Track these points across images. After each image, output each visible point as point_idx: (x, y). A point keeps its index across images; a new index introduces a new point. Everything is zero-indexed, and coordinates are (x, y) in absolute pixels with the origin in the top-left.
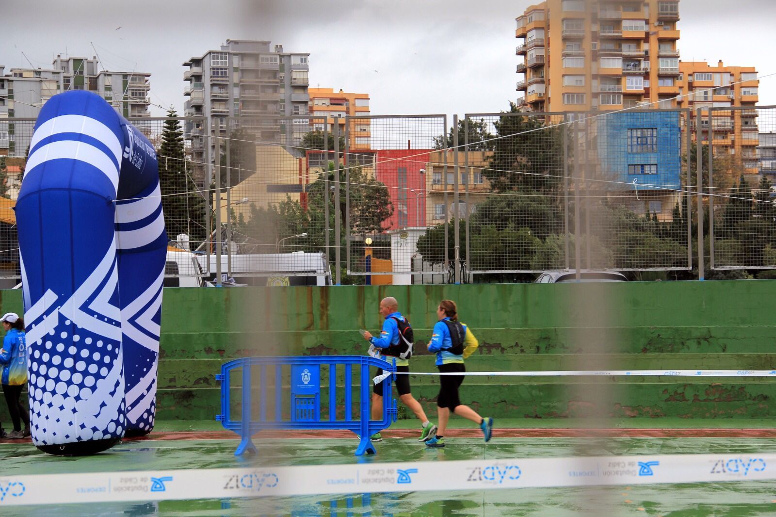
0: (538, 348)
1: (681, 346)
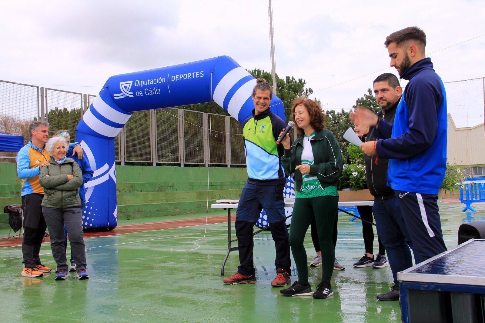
0: (130, 190)
1: (167, 189)
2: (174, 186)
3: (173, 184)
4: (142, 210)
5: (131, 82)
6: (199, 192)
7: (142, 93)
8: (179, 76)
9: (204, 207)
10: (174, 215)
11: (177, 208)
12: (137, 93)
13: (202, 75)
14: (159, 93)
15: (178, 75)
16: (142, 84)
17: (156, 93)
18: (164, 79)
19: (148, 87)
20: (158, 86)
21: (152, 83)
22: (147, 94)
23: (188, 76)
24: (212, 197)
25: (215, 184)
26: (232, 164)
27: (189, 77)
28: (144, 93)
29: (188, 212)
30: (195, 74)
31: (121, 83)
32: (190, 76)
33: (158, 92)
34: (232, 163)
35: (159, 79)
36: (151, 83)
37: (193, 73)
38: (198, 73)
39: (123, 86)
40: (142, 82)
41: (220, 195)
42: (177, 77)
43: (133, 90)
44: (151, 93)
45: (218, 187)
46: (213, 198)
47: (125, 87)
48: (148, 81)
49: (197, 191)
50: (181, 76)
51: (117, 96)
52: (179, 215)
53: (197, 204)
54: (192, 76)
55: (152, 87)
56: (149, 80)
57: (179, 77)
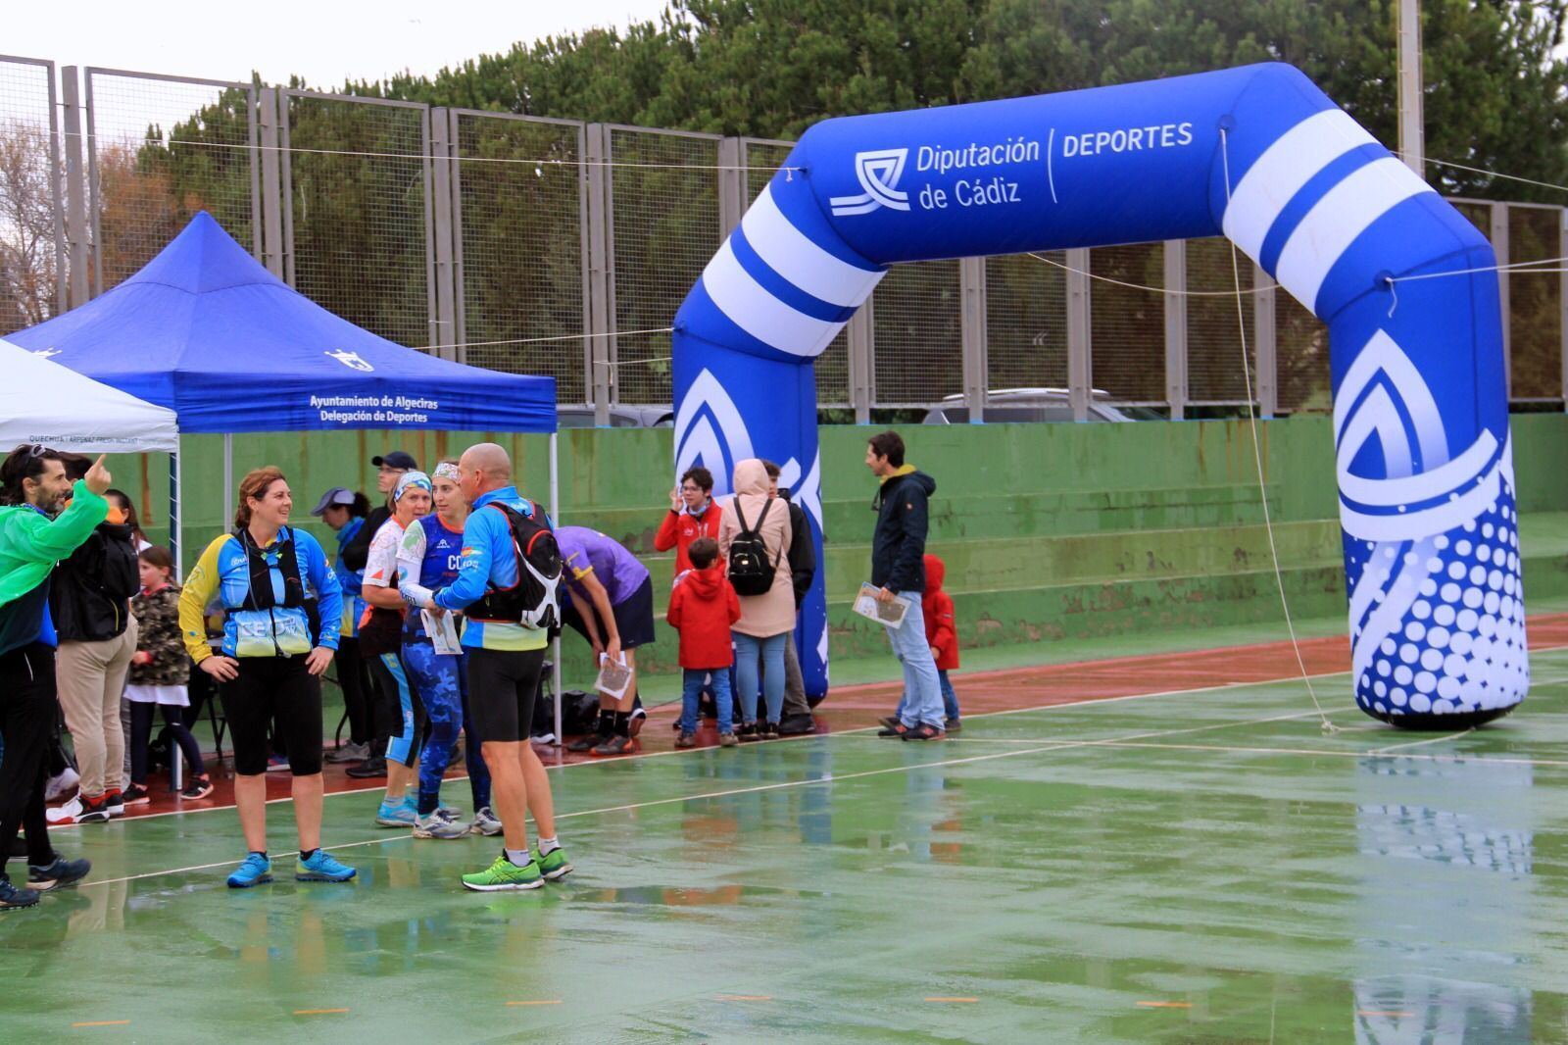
2: (951, 513)
3: (949, 505)
4: (854, 625)
5: (903, 153)
6: (1066, 540)
7: (944, 197)
8: (1096, 136)
9: (1093, 609)
10: (975, 646)
11: (986, 617)
12: (926, 197)
13: (1184, 138)
14: (1012, 199)
15: (1092, 135)
16: (947, 163)
17: (998, 200)
18: (1033, 148)
19: (970, 174)
20: (1009, 172)
21: (987, 162)
22: (966, 201)
23: (1131, 140)
24: (1118, 565)
25: (1123, 503)
26: (1191, 404)
27: (1134, 144)
28: (951, 197)
29: (1032, 635)
30: (1158, 134)
31: (860, 157)
32: (1136, 140)
33: (1008, 196)
34: (1190, 399)
35: (1012, 144)
36: (984, 159)
37: (1152, 130)
38: (1169, 131)
39: (870, 166)
40: (947, 157)
41: (1150, 554)
42: (1087, 140)
43: (910, 182)
44: (982, 197)
45: (1138, 515)
46: (1123, 569)
47: (879, 173)
48: (969, 153)
49: (1055, 538)
50: (1103, 139)
51: (843, 206)
52: (992, 644)
53: (1066, 597)
54: (1144, 141)
55: (986, 175)
56: (973, 149)
57: (1093, 140)
